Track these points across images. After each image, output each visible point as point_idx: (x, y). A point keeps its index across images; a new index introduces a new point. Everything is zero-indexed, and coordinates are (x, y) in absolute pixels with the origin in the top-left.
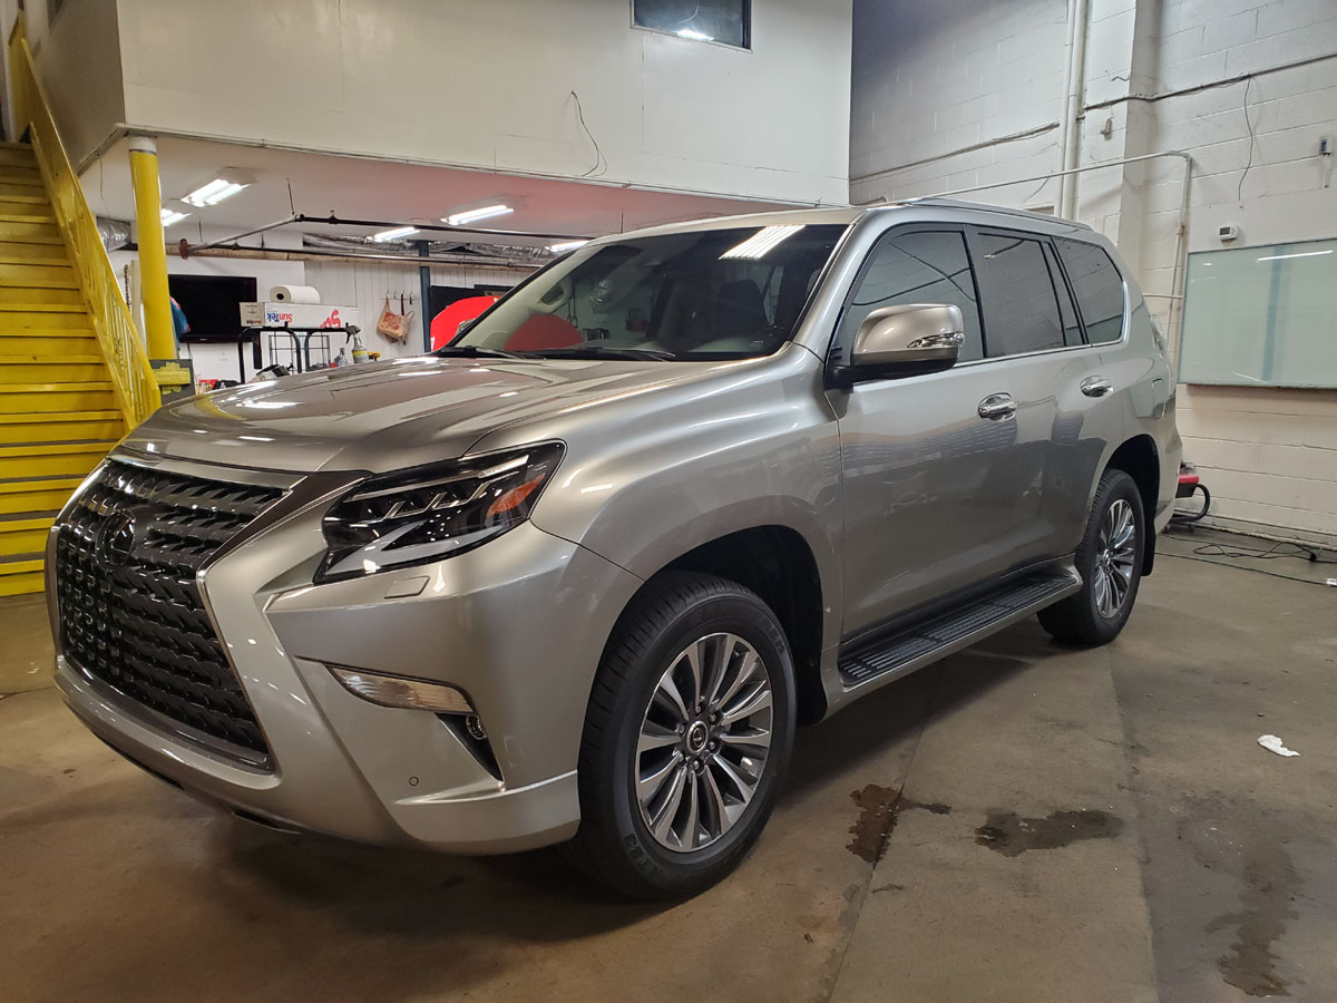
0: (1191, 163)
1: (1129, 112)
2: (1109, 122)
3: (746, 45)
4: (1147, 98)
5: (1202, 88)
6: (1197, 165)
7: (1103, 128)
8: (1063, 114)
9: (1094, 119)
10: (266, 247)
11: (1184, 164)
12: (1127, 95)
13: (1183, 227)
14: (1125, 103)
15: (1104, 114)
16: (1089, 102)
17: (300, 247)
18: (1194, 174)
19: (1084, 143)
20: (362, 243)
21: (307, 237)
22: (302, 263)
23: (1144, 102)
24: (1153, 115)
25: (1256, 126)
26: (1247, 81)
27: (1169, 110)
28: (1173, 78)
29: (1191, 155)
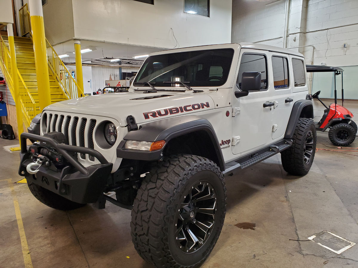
0: (314, 48)
1: (300, 36)
2: (295, 38)
3: (209, 16)
4: (304, 32)
5: (317, 31)
6: (316, 48)
7: (294, 39)
8: (283, 35)
9: (291, 37)
11: (313, 48)
12: (299, 32)
13: (312, 62)
14: (299, 34)
15: (294, 36)
16: (290, 32)
18: (315, 51)
19: (289, 42)
23: (303, 34)
24: (305, 37)
25: (329, 40)
26: (327, 30)
27: (309, 35)
28: (310, 28)
29: (314, 46)
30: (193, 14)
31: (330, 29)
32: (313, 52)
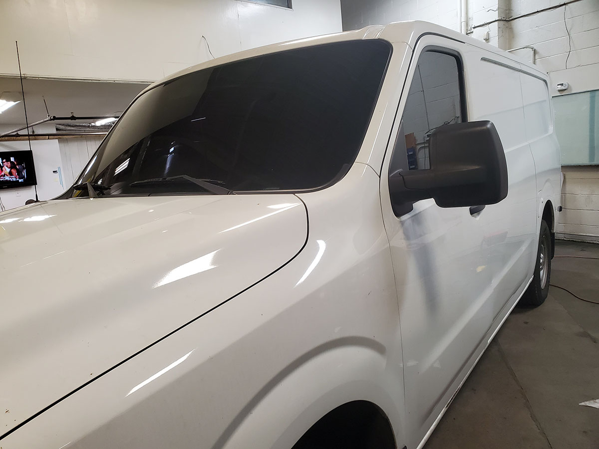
0: (535, 52)
1: (499, 28)
2: (488, 34)
4: (507, 20)
5: (537, 12)
6: (538, 53)
7: (485, 37)
9: (479, 33)
10: (36, 133)
11: (532, 52)
12: (497, 19)
14: (496, 23)
15: (486, 28)
16: (475, 24)
17: (54, 131)
18: (537, 57)
20: (89, 126)
21: (58, 126)
22: (57, 140)
23: (506, 22)
24: (510, 28)
25: (571, 29)
26: (564, 6)
27: (519, 25)
28: (521, 8)
29: (535, 47)
31: (569, 5)
32: (535, 62)
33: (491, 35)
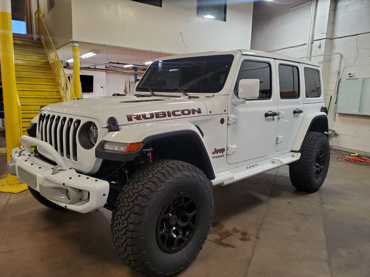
0: (342, 56)
1: (326, 42)
2: (320, 44)
3: (225, 20)
4: (331, 38)
5: (345, 37)
7: (319, 46)
8: (308, 41)
9: (316, 43)
10: (96, 68)
11: (340, 56)
12: (325, 38)
13: (339, 72)
14: (325, 40)
15: (319, 42)
16: (315, 39)
17: (104, 68)
18: (342, 59)
19: (313, 49)
20: (120, 68)
22: (105, 72)
23: (330, 40)
24: (332, 43)
25: (359, 47)
26: (357, 36)
27: (337, 41)
28: (338, 34)
29: (342, 54)
30: (211, 19)
31: (360, 35)
32: (341, 61)
33: (322, 45)
